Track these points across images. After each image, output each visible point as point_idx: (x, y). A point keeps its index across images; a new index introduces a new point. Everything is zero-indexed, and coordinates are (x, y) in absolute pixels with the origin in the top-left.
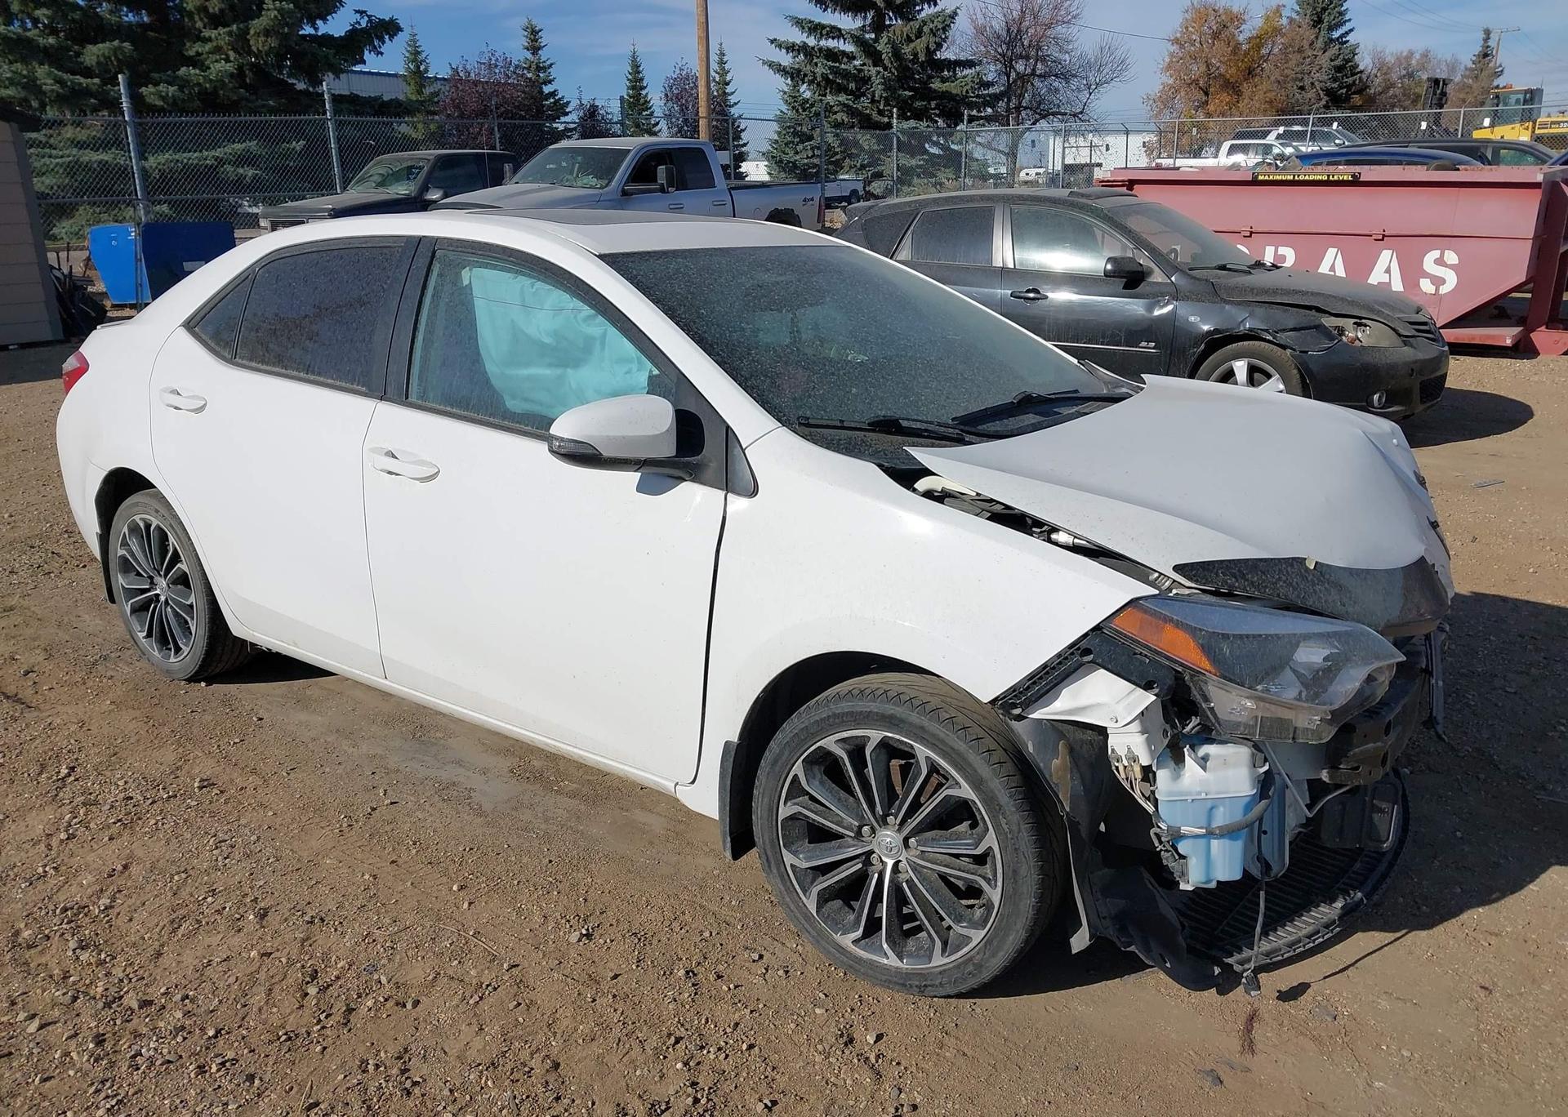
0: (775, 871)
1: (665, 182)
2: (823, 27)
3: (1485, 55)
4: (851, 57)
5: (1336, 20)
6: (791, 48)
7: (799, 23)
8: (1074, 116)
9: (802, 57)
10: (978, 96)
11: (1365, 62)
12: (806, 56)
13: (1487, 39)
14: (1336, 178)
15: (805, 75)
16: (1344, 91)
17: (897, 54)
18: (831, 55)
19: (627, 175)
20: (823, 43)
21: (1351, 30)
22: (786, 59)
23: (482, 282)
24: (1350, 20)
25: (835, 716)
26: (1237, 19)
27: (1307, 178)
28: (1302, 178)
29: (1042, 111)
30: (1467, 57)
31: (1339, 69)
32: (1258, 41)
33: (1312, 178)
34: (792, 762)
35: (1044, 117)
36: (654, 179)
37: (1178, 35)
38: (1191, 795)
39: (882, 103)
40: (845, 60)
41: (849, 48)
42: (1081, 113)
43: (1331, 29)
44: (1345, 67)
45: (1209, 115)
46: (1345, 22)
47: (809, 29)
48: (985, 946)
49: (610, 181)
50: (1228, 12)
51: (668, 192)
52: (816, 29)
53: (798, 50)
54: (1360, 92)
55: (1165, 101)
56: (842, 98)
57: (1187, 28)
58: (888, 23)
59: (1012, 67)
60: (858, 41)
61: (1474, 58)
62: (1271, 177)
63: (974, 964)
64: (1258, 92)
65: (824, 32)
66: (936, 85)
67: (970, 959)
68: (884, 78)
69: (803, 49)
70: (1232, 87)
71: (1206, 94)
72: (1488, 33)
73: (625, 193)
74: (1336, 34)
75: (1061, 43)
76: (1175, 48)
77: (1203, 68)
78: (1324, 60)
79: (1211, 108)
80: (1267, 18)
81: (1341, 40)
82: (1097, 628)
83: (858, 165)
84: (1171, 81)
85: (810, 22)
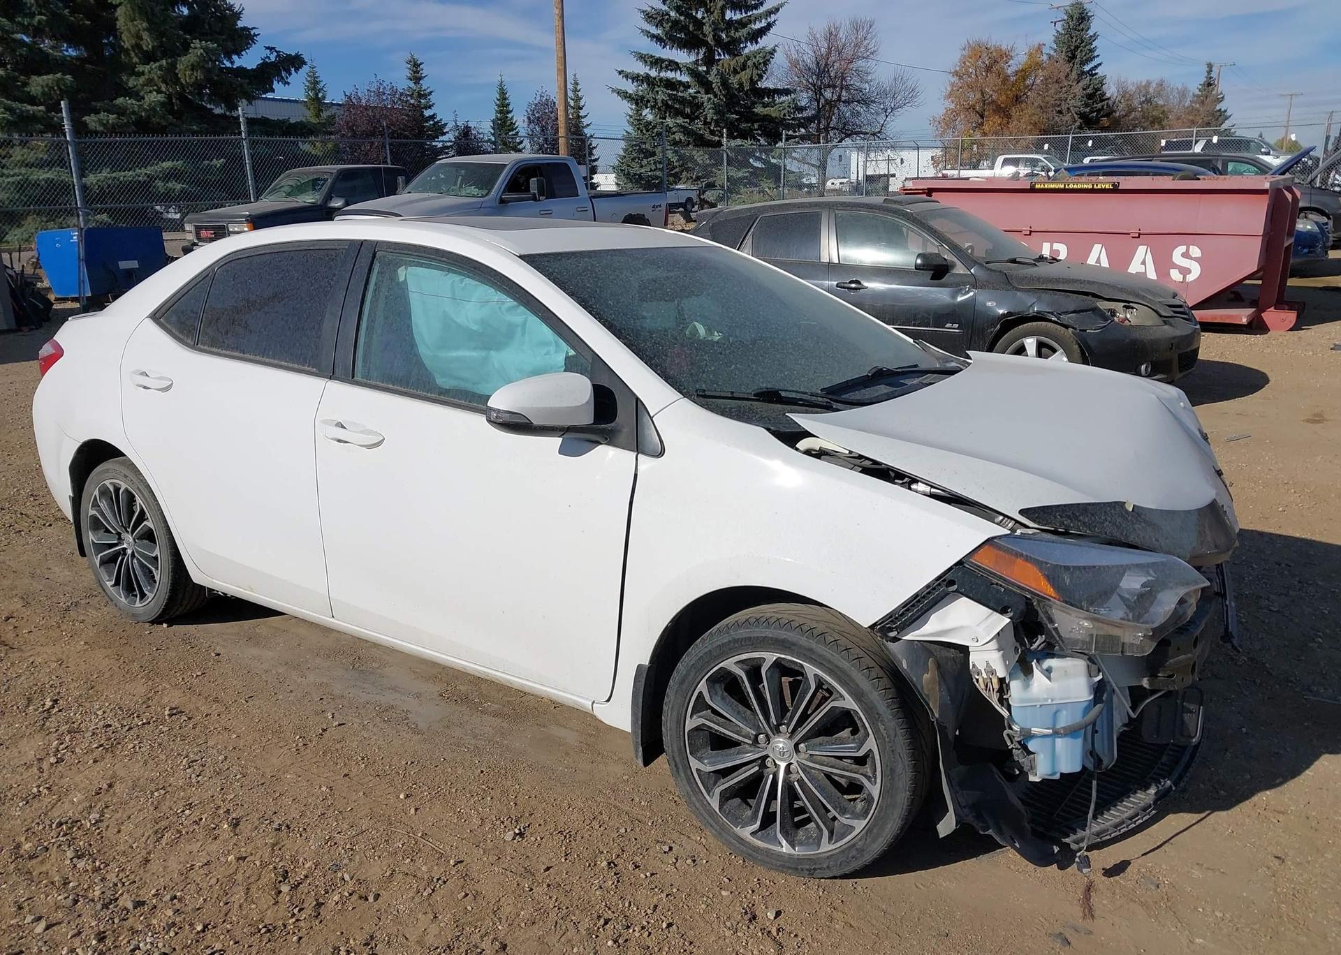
0: (683, 775)
1: (536, 192)
2: (663, 61)
3: (1209, 84)
4: (686, 86)
5: (1087, 56)
6: (635, 78)
7: (642, 57)
8: (874, 135)
9: (645, 85)
10: (793, 119)
11: (1111, 91)
12: (648, 85)
13: (1210, 71)
14: (1099, 186)
15: (648, 101)
16: (1094, 114)
17: (725, 84)
18: (670, 84)
19: (504, 186)
20: (663, 74)
21: (1100, 64)
22: (630, 87)
23: (415, 278)
24: (1098, 56)
25: (736, 641)
26: (1006, 56)
27: (1075, 186)
28: (1071, 186)
29: (847, 131)
30: (1194, 86)
31: (1090, 96)
32: (1024, 73)
33: (1079, 186)
34: (698, 681)
35: (848, 136)
36: (527, 190)
37: (958, 69)
38: (1038, 701)
39: (713, 124)
40: (682, 88)
41: (685, 78)
42: (879, 132)
43: (1083, 63)
44: (1095, 94)
45: (984, 134)
46: (1094, 57)
47: (651, 62)
48: (867, 834)
49: (490, 191)
50: (998, 50)
51: (539, 200)
52: (657, 62)
53: (642, 80)
54: (1107, 115)
55: (948, 122)
56: (680, 121)
57: (964, 63)
58: (717, 57)
59: (821, 94)
60: (693, 72)
61: (1200, 87)
62: (1046, 186)
63: (857, 849)
64: (1024, 115)
65: (664, 65)
66: (758, 109)
67: (854, 845)
68: (714, 104)
69: (647, 79)
70: (1003, 112)
71: (982, 117)
72: (1210, 66)
73: (502, 201)
74: (1087, 68)
75: (862, 75)
76: (955, 79)
77: (979, 96)
78: (1078, 89)
79: (986, 128)
80: (1031, 55)
81: (1091, 73)
82: (960, 563)
83: (694, 177)
84: (953, 106)
85: (652, 57)
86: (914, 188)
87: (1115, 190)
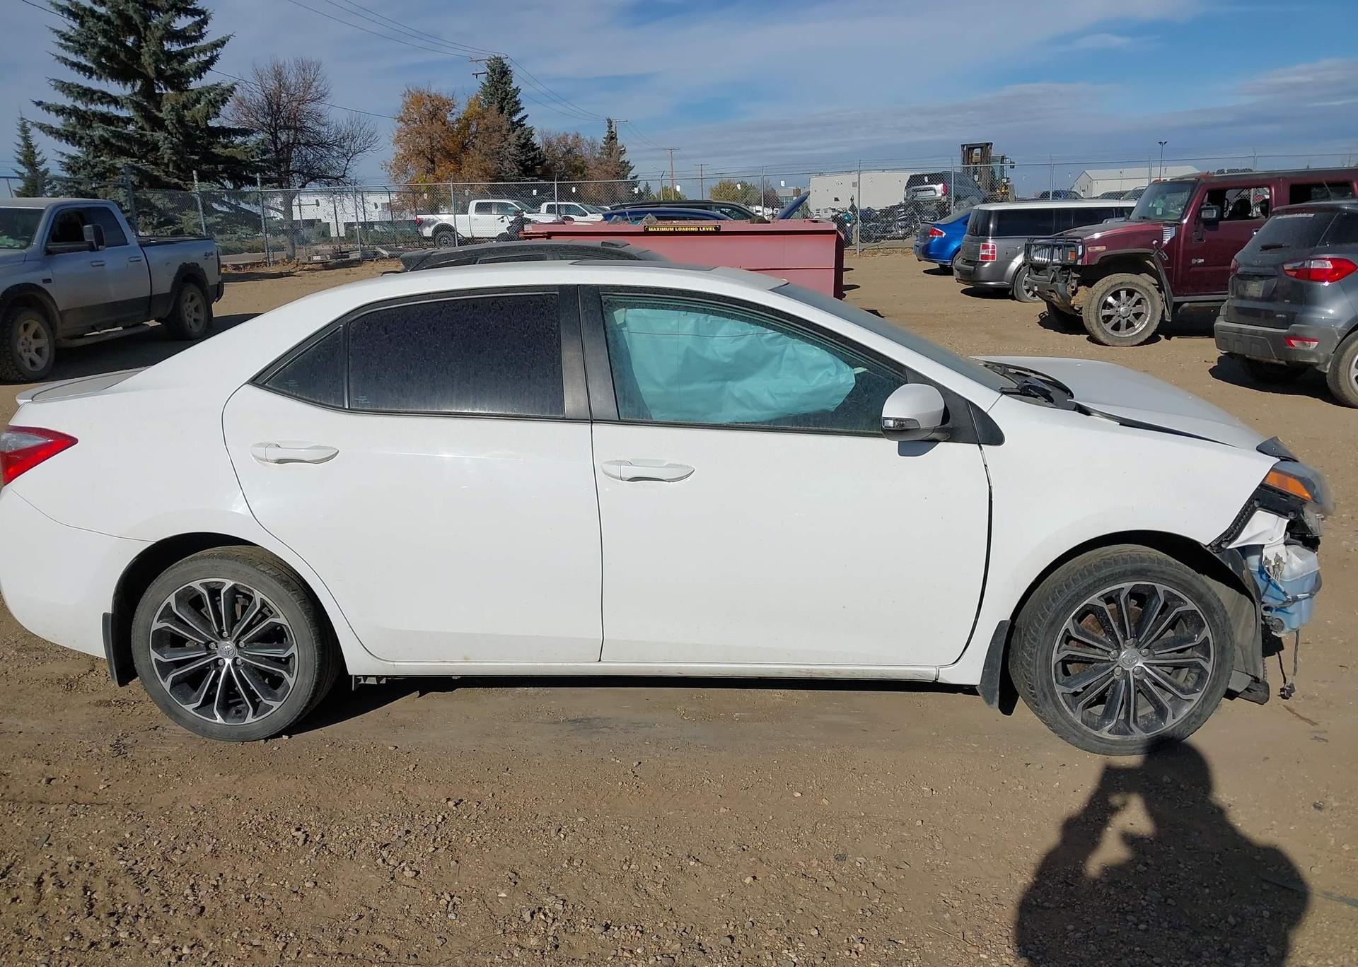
1: (93, 240)
2: (94, 92)
3: (612, 138)
4: (129, 121)
5: (514, 108)
6: (60, 111)
7: (67, 88)
8: (337, 179)
9: (73, 120)
10: (262, 161)
11: (537, 140)
12: (78, 119)
13: (610, 127)
14: (704, 229)
15: (82, 138)
16: (529, 162)
17: (180, 120)
18: (106, 119)
19: (47, 234)
20: (93, 107)
21: (526, 116)
22: (57, 122)
24: (523, 108)
26: (448, 104)
27: (684, 229)
28: (680, 229)
29: (311, 175)
30: (600, 137)
31: (524, 146)
32: (466, 122)
33: (687, 229)
34: (1065, 620)
35: (313, 179)
36: (79, 237)
37: (402, 114)
38: (1298, 575)
39: (171, 165)
40: (121, 124)
41: (124, 113)
42: (343, 176)
43: (511, 114)
44: (527, 146)
45: (438, 179)
46: (520, 109)
47: (78, 93)
49: (29, 242)
50: (439, 98)
51: (98, 250)
52: (88, 94)
53: (69, 113)
54: (541, 163)
55: (400, 167)
56: (130, 161)
57: (407, 109)
58: (157, 91)
59: (277, 137)
60: (137, 106)
61: (604, 140)
62: (658, 229)
64: (473, 160)
65: (95, 97)
66: (218, 150)
67: (1193, 713)
68: (171, 143)
69: (74, 112)
70: (449, 155)
71: (433, 162)
72: (610, 122)
73: (49, 253)
74: (515, 119)
75: (318, 118)
76: (401, 124)
77: (428, 142)
78: (513, 138)
79: (438, 172)
80: (470, 105)
81: (519, 124)
82: (1262, 485)
83: (155, 222)
84: (402, 152)
85: (78, 86)
86: (533, 232)
87: (717, 232)
